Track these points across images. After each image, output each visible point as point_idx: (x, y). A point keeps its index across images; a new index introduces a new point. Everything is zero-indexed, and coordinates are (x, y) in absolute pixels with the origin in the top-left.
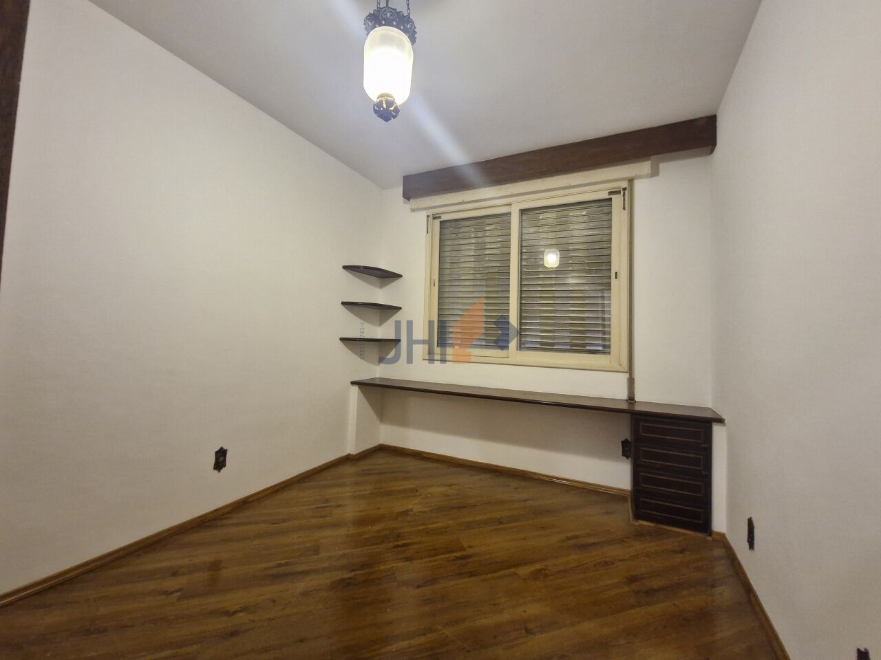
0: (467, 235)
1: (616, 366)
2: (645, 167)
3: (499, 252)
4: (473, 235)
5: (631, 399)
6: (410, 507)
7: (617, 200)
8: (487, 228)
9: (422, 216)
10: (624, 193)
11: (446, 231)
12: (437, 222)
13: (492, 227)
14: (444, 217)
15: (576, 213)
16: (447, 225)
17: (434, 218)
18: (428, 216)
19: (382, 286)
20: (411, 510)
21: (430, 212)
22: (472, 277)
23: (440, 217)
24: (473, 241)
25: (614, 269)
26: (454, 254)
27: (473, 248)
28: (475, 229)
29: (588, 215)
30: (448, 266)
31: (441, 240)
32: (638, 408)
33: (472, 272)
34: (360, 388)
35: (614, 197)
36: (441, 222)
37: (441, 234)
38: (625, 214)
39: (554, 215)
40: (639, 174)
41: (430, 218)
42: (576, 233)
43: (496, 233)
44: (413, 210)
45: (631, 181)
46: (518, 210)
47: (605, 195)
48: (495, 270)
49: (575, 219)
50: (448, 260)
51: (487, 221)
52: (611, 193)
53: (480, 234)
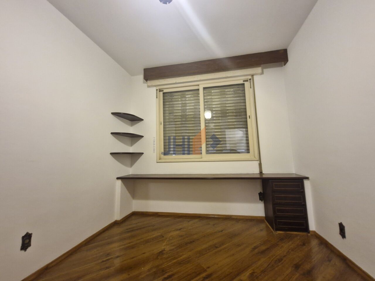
0: (177, 100)
1: (253, 158)
2: (258, 70)
3: (193, 108)
4: (180, 100)
5: (261, 173)
6: (163, 248)
7: (247, 84)
8: (187, 96)
9: (154, 90)
10: (250, 81)
11: (166, 98)
12: (162, 93)
13: (189, 96)
14: (165, 91)
15: (228, 90)
16: (167, 94)
17: (160, 91)
18: (157, 90)
19: (132, 125)
20: (164, 250)
21: (158, 88)
22: (180, 120)
23: (163, 91)
24: (180, 102)
25: (248, 115)
26: (170, 109)
27: (180, 106)
28: (181, 97)
29: (234, 91)
30: (167, 115)
31: (164, 102)
32: (264, 176)
33: (180, 117)
34: (122, 181)
35: (245, 83)
36: (163, 93)
37: (164, 99)
38: (252, 90)
39: (219, 91)
40: (257, 73)
41: (158, 91)
42: (229, 99)
43: (192, 99)
44: (149, 86)
45: (253, 76)
46: (203, 88)
47: (241, 82)
48: (192, 116)
49: (228, 93)
50: (167, 112)
51: (187, 93)
52: (244, 81)
53: (184, 99)
